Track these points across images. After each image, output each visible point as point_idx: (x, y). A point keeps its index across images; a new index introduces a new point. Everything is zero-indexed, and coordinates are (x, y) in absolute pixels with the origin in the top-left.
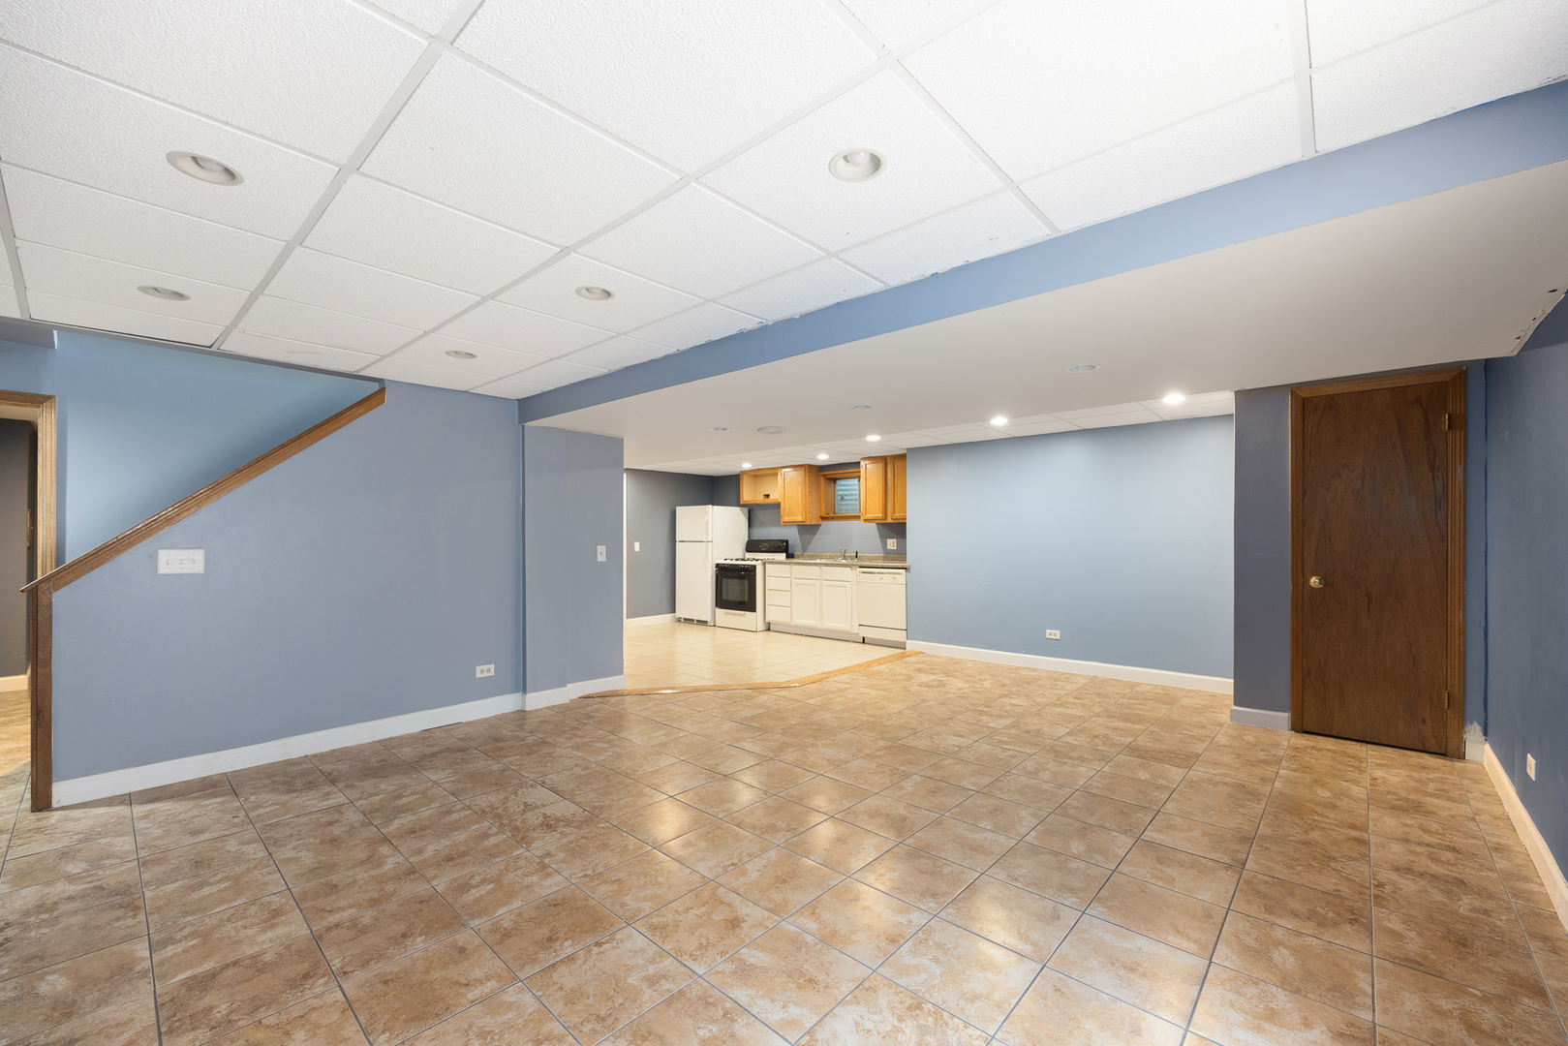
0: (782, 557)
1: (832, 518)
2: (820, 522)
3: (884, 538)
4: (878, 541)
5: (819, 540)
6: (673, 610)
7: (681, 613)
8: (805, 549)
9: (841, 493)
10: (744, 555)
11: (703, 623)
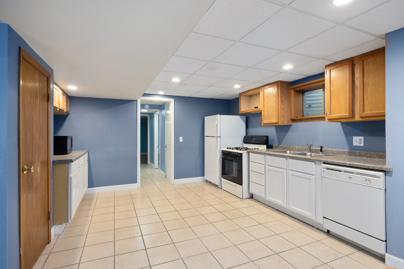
0: (263, 148)
1: (301, 120)
2: (291, 123)
3: (349, 135)
4: (343, 138)
5: (291, 136)
6: (203, 175)
7: (207, 177)
8: (280, 142)
9: (309, 102)
10: (243, 146)
11: (216, 186)
